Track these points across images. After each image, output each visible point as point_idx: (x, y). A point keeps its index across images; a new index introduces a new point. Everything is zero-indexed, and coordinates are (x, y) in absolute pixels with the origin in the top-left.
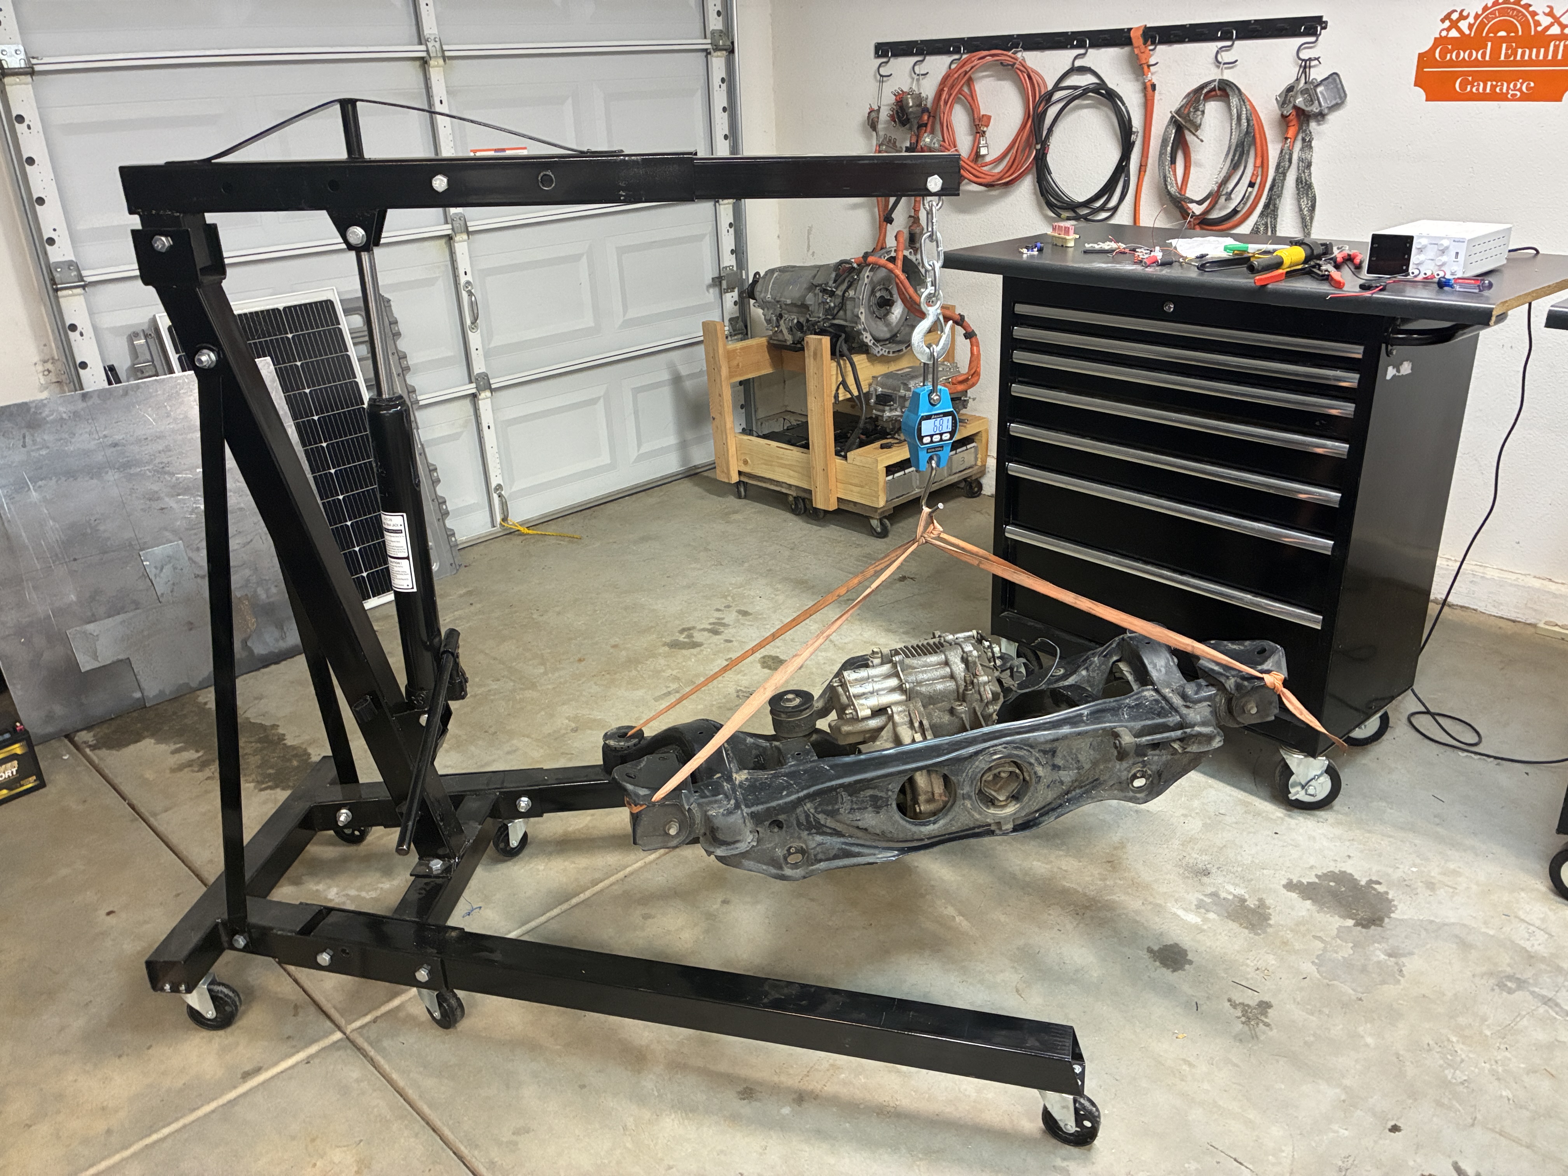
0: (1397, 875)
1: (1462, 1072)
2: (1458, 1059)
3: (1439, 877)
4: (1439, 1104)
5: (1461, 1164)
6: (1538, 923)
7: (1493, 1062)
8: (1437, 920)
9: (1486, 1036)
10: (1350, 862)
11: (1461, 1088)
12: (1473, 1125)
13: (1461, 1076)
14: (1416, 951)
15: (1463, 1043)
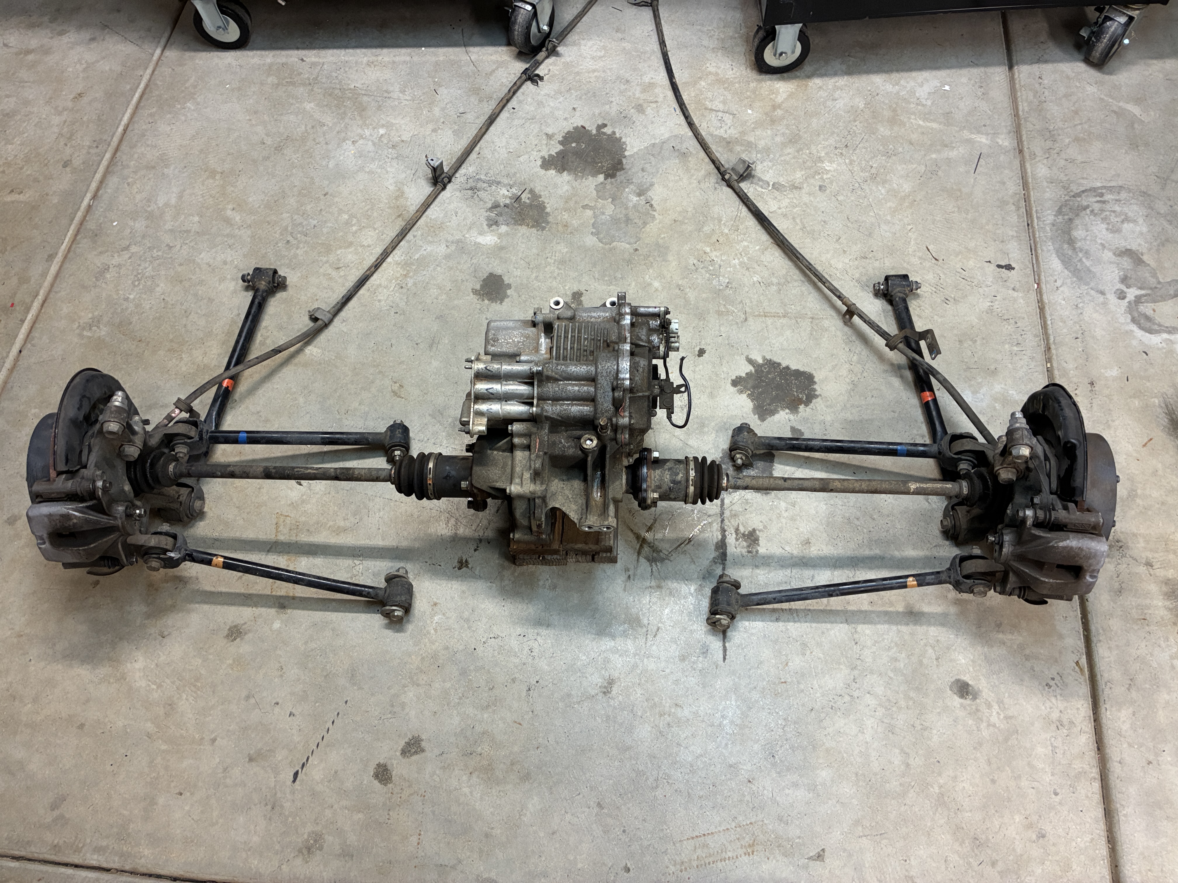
0: (614, 110)
1: (724, 276)
2: (717, 266)
3: (643, 96)
4: (719, 313)
5: (750, 357)
6: (721, 107)
7: (739, 256)
8: (657, 141)
9: (727, 234)
10: (578, 114)
11: (728, 292)
12: (746, 320)
13: (724, 280)
14: (654, 180)
15: (715, 250)
